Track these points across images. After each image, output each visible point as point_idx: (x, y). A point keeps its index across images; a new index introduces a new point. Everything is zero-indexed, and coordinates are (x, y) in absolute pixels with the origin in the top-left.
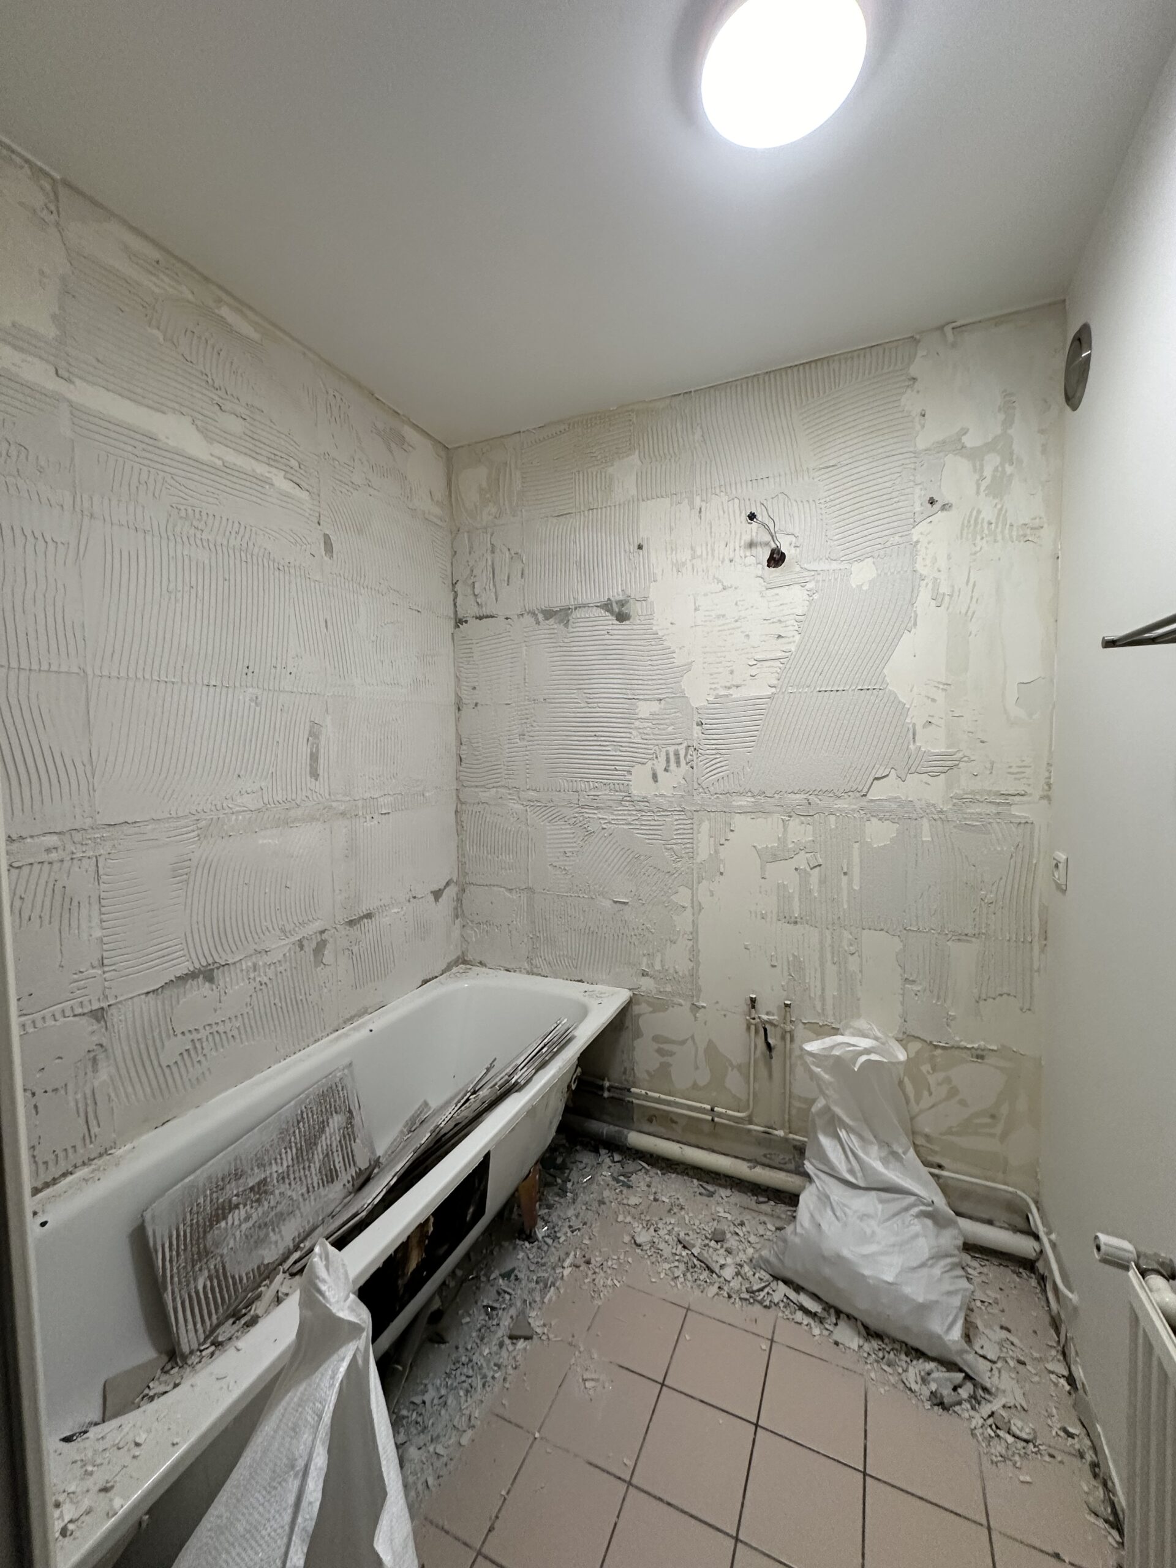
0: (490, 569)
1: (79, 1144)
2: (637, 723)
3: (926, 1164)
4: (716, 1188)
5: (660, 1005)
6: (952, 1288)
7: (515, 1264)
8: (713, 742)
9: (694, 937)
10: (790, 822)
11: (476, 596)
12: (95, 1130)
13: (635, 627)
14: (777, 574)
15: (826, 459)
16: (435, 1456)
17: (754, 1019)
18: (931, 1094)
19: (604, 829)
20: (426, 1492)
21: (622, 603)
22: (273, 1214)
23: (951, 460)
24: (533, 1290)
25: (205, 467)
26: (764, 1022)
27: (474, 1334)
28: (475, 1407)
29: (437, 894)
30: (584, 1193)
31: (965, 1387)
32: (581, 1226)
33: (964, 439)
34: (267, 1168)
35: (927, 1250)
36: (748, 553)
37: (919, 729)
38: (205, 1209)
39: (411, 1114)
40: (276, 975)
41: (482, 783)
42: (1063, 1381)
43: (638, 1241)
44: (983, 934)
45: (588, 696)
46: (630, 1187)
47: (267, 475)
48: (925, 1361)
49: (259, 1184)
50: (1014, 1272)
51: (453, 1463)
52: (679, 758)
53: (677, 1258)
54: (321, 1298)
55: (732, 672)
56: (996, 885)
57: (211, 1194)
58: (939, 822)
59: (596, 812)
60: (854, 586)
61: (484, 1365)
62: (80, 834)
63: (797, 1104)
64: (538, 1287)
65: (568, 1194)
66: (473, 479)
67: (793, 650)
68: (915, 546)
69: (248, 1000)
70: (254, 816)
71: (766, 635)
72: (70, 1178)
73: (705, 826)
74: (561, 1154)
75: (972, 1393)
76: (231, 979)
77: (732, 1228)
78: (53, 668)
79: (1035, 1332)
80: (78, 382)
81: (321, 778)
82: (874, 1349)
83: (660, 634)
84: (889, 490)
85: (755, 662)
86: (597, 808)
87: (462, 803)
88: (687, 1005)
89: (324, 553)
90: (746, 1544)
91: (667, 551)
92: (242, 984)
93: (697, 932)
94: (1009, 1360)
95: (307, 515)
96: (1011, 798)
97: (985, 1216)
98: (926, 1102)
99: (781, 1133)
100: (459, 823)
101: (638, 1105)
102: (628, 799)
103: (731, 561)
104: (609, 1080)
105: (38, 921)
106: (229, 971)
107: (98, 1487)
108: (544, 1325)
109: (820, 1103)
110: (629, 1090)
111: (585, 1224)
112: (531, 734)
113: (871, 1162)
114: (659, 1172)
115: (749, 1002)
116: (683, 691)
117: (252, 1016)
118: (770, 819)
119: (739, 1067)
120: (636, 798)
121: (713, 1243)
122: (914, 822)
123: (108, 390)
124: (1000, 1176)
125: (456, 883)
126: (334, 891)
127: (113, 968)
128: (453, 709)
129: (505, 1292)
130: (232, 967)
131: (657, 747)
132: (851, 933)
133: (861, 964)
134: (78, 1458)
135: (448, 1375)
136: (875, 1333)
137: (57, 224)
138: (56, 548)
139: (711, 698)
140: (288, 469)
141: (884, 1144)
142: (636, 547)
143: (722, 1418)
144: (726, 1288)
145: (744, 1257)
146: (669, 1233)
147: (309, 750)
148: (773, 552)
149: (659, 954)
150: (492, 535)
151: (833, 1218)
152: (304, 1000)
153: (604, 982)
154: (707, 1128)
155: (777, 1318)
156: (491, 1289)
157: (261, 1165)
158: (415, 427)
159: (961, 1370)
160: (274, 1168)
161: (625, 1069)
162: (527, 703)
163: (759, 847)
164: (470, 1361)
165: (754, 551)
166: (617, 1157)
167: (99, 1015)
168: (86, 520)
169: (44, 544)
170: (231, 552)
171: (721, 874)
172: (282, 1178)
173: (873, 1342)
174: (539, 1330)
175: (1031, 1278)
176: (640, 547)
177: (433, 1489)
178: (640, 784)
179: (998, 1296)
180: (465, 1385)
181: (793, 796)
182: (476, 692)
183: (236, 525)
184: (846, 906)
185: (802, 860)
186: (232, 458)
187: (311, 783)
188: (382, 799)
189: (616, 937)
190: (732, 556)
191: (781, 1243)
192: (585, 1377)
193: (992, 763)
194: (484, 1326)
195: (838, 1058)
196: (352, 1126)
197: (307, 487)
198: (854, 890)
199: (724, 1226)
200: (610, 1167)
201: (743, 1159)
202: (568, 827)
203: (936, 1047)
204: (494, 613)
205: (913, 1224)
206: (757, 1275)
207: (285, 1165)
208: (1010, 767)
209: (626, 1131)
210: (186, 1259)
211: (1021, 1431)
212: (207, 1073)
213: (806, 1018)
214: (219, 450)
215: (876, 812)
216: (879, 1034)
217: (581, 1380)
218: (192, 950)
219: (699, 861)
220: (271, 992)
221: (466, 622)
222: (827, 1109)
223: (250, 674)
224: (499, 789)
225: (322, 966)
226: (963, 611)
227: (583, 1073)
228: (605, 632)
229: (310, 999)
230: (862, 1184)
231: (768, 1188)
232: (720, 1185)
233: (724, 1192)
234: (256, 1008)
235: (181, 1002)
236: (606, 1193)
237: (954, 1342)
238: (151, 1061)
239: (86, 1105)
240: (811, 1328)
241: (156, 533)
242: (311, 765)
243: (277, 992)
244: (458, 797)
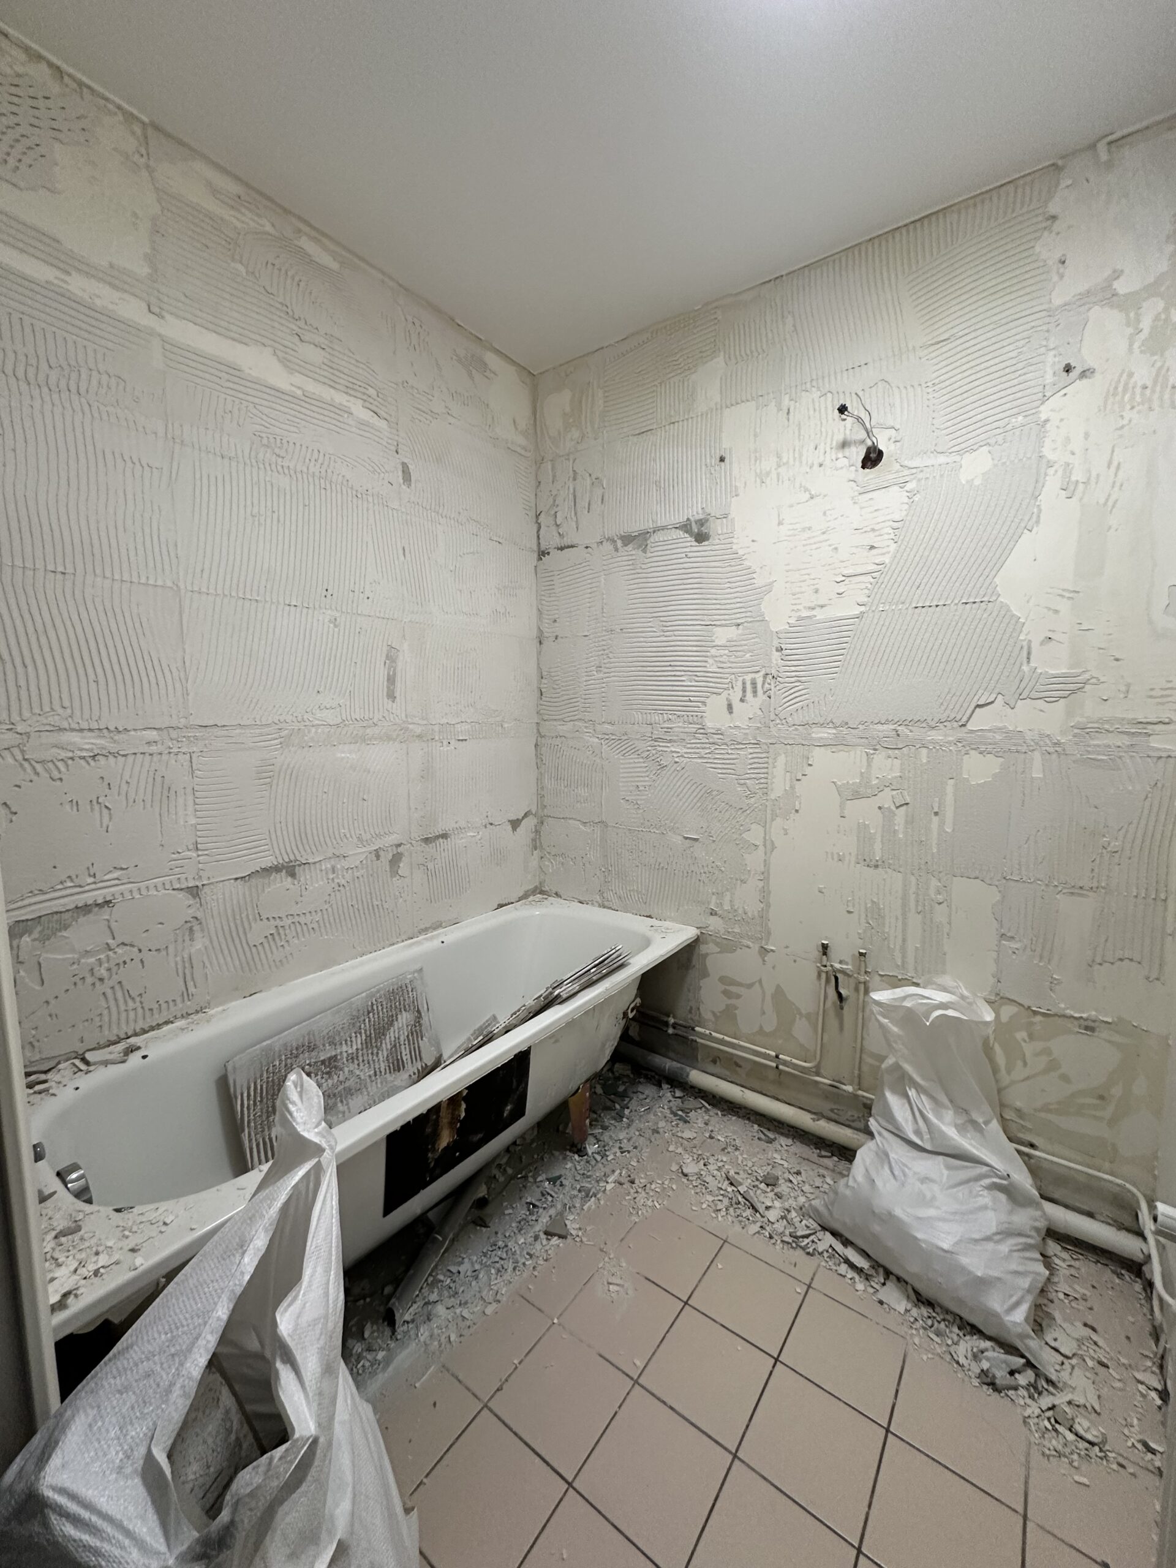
0: (571, 497)
1: (179, 1000)
2: (713, 651)
3: (1010, 1140)
4: (777, 1136)
5: (728, 946)
6: (1020, 1269)
7: (563, 1172)
8: (793, 668)
9: (765, 876)
10: (875, 756)
11: (558, 526)
12: (192, 990)
13: (713, 547)
14: (872, 476)
15: (936, 333)
16: (460, 1318)
17: (825, 966)
18: (1025, 1064)
19: (676, 762)
20: (448, 1346)
21: (701, 523)
22: (341, 1087)
23: (1096, 312)
24: (575, 1196)
25: (287, 398)
26: (835, 971)
27: (514, 1225)
28: (504, 1285)
29: (515, 824)
30: (640, 1121)
31: (1023, 1374)
32: (631, 1149)
33: (1116, 285)
34: (338, 1047)
35: (994, 1224)
36: (840, 455)
37: (1035, 646)
38: (280, 1071)
39: (477, 1027)
40: (354, 880)
41: (561, 717)
42: (1154, 1394)
43: (685, 1171)
44: (1103, 888)
45: (664, 624)
46: (686, 1122)
47: (345, 403)
48: (980, 1339)
49: (330, 1059)
50: (1113, 1272)
51: (475, 1327)
52: (756, 687)
53: (722, 1192)
54: (289, 1117)
55: (817, 591)
56: (1123, 831)
57: (286, 1059)
58: (1054, 756)
59: (669, 745)
60: (964, 482)
61: (518, 1252)
62: (175, 732)
63: (869, 1060)
64: (580, 1195)
65: (624, 1120)
66: (558, 403)
67: (887, 561)
68: (1043, 426)
69: (327, 898)
70: (333, 730)
71: (857, 547)
72: (170, 1026)
73: (782, 759)
74: (624, 1083)
75: (1032, 1381)
76: (311, 877)
77: (787, 1175)
78: (151, 582)
79: (1128, 1338)
80: (168, 316)
81: (398, 699)
82: (922, 1316)
83: (741, 552)
84: (1014, 361)
85: (844, 578)
86: (670, 741)
87: (542, 737)
88: (756, 947)
89: (402, 481)
90: (743, 1462)
91: (750, 461)
92: (321, 883)
93: (769, 873)
94: (1088, 1360)
95: (385, 444)
96: (1150, 727)
97: (1086, 1208)
98: (1019, 1072)
99: (849, 1088)
100: (538, 756)
101: (702, 1044)
102: (702, 731)
103: (821, 465)
104: (674, 1017)
105: (142, 803)
106: (310, 869)
107: (130, 1247)
108: (580, 1229)
109: (890, 1061)
110: (693, 1029)
111: (635, 1148)
112: (607, 666)
113: (944, 1128)
114: (719, 1113)
115: (820, 949)
116: (762, 615)
117: (331, 913)
118: (852, 753)
119: (808, 1016)
120: (709, 731)
121: (763, 1186)
122: (1023, 756)
123: (195, 324)
124: (1107, 1165)
125: (535, 815)
126: (410, 809)
127: (206, 852)
128: (536, 642)
129: (548, 1194)
130: (312, 867)
131: (733, 676)
132: (940, 880)
133: (950, 916)
134: (121, 1224)
135: (485, 1254)
136: (928, 1301)
137: (148, 167)
138: (152, 472)
139: (792, 621)
140: (365, 397)
141: (961, 1110)
142: (718, 459)
143: (741, 1345)
144: (768, 1228)
145: (794, 1204)
146: (719, 1169)
147: (386, 673)
148: (869, 451)
149: (728, 893)
150: (574, 462)
151: (891, 1177)
152: (380, 906)
153: (673, 920)
154: (772, 1075)
155: (819, 1266)
156: (536, 1189)
157: (332, 1043)
158: (498, 352)
159: (1023, 1356)
160: (344, 1048)
161: (691, 1008)
162: (604, 633)
163: (839, 783)
164: (506, 1246)
165: (847, 451)
166: (678, 1093)
167: (194, 892)
168: (177, 447)
169: (140, 468)
170: (311, 480)
171: (797, 811)
172: (352, 1058)
173: (922, 1308)
174: (574, 1232)
175: (1136, 1282)
176: (722, 460)
177: (454, 1344)
178: (714, 716)
179: (1088, 1293)
180: (497, 1265)
181: (880, 727)
182: (556, 624)
183: (316, 452)
184: (935, 850)
185: (886, 798)
186: (312, 387)
187: (388, 704)
188: (459, 726)
189: (686, 874)
190: (821, 460)
191: (831, 1195)
192: (610, 1281)
193: (1128, 685)
194: (523, 1219)
195: (909, 1010)
196: (420, 1025)
197: (385, 416)
198: (947, 832)
199: (778, 1172)
200: (670, 1101)
201: (809, 1111)
202: (641, 760)
203: (1035, 1013)
204: (575, 542)
205: (981, 1195)
206: (804, 1222)
207: (355, 1047)
208: (1152, 689)
209: (688, 1069)
210: (262, 1109)
211: (1086, 1432)
212: (290, 957)
213: (883, 970)
214: (298, 379)
215: (980, 745)
216: (966, 993)
217: (606, 1283)
218: (275, 845)
219: (773, 796)
220: (348, 894)
221: (548, 553)
222: (897, 1067)
223: (329, 596)
224: (576, 723)
225: (398, 877)
226: (1102, 501)
227: (642, 1005)
228: (684, 555)
229: (386, 906)
230: (928, 1147)
231: (834, 1143)
232: (782, 1134)
233: (784, 1141)
234: (335, 906)
235: (266, 891)
236: (662, 1124)
237: (1015, 1323)
238: (240, 938)
239: (185, 968)
240: (855, 1282)
241: (241, 459)
242: (388, 688)
243: (354, 895)
244: (538, 730)
